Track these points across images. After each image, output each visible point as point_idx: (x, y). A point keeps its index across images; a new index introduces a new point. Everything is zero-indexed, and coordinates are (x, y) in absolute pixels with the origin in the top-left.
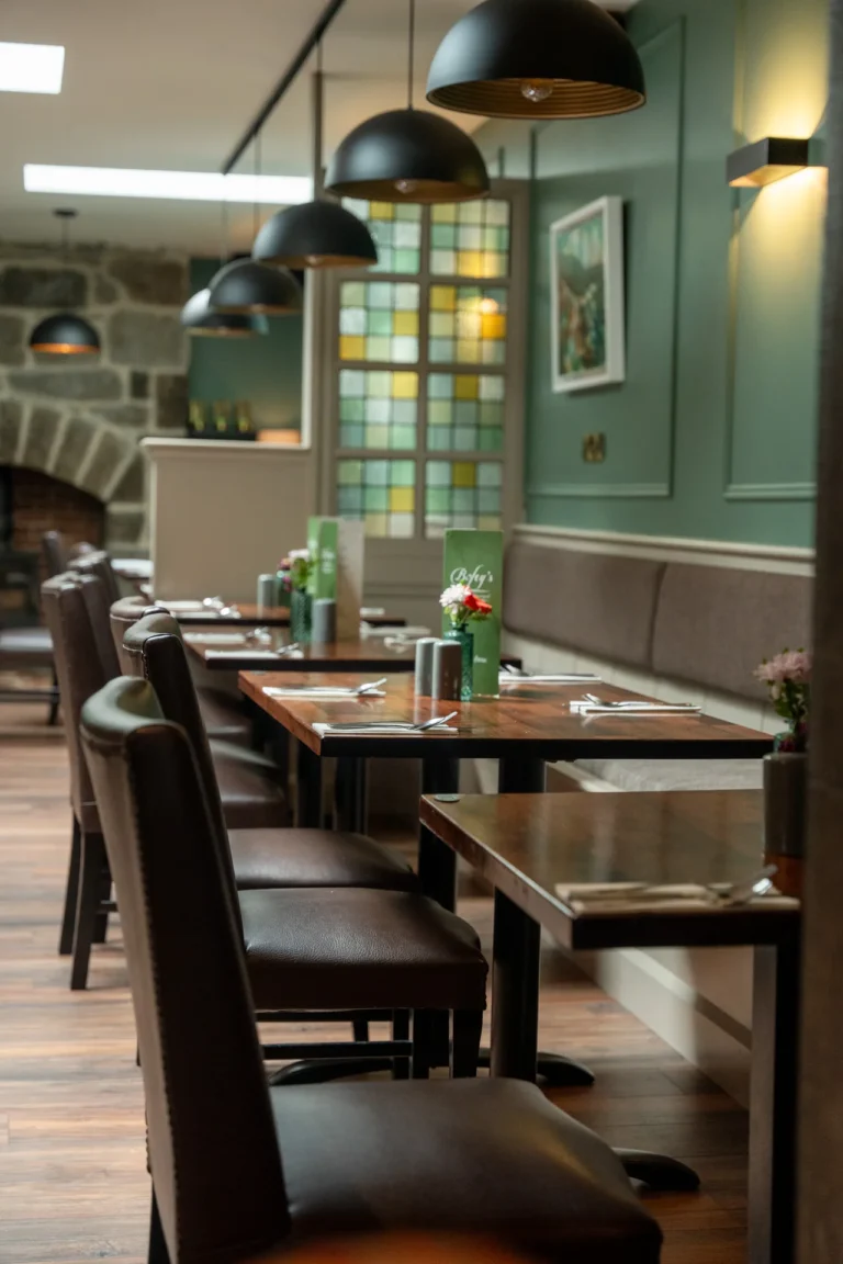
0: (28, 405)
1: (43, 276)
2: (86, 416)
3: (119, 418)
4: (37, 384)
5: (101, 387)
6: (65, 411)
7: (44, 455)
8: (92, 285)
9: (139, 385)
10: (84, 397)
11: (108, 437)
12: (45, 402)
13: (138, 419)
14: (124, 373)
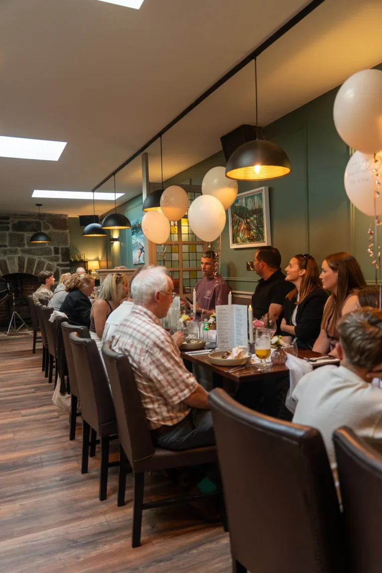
0: (27, 257)
1: (29, 223)
2: (43, 260)
3: (51, 260)
4: (29, 252)
5: (45, 252)
6: (37, 258)
7: (32, 271)
8: (42, 225)
9: (56, 251)
10: (42, 255)
11: (49, 264)
12: (31, 256)
13: (57, 260)
14: (52, 248)
